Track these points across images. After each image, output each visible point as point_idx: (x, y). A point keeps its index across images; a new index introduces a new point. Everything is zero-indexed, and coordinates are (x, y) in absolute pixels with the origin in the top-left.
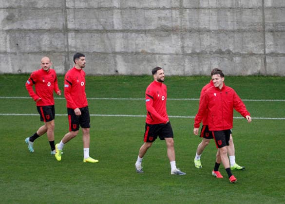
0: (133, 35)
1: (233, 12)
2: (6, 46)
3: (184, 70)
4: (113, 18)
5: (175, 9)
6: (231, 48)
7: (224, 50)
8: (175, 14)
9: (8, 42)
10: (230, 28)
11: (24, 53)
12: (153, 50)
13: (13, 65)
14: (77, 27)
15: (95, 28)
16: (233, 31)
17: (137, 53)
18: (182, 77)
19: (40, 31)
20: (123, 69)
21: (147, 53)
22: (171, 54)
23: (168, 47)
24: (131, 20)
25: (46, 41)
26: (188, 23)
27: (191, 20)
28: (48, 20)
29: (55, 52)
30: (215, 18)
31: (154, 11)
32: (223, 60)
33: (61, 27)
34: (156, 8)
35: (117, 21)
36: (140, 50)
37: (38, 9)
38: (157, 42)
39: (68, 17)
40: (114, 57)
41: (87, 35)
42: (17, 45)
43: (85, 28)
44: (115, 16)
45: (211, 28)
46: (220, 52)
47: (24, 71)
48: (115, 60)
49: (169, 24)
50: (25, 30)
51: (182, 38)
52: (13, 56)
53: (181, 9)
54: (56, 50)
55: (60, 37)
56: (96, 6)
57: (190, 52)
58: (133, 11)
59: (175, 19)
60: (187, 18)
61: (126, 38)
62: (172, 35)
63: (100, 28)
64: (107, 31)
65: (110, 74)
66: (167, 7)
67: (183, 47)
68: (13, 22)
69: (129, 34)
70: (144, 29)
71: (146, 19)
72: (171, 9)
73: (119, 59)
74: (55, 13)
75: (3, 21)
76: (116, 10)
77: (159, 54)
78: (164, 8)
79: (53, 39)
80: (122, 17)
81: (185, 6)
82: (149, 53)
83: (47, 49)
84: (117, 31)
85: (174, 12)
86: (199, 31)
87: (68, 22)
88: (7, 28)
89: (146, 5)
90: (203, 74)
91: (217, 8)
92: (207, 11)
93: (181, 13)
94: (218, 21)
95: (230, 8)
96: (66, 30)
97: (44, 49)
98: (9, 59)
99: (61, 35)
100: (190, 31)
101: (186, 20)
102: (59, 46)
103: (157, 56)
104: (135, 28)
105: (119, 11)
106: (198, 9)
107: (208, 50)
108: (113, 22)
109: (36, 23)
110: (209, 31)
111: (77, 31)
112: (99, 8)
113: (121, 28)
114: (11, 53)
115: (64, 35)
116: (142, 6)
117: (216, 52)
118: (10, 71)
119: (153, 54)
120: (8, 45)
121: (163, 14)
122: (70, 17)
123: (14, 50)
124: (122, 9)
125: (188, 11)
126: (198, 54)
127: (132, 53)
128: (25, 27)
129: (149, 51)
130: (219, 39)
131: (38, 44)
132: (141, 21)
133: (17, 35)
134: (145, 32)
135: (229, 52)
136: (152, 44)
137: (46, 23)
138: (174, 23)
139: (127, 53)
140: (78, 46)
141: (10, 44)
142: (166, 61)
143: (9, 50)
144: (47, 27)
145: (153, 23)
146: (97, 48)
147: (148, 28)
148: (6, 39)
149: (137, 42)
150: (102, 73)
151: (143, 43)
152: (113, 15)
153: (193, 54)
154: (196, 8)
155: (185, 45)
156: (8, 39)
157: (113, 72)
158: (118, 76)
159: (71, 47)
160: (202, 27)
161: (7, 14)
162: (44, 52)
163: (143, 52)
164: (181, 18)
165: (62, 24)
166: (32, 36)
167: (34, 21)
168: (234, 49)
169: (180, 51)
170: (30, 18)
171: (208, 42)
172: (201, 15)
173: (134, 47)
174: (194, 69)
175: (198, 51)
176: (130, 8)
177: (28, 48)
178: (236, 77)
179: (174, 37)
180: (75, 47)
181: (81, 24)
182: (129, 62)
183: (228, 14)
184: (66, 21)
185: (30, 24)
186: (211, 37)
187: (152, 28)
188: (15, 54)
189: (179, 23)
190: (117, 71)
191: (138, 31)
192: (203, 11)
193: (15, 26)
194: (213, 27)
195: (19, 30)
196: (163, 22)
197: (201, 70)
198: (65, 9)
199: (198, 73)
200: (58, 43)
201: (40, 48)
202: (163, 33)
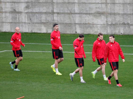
0: (84, 15)
1: (130, 6)
2: (25, 20)
3: (107, 32)
4: (75, 7)
5: (103, 3)
6: (129, 22)
7: (126, 23)
8: (104, 6)
9: (26, 18)
10: (129, 13)
11: (33, 23)
12: (93, 22)
13: (28, 29)
14: (58, 11)
15: (66, 12)
16: (130, 14)
17: (86, 24)
18: (106, 35)
19: (41, 13)
20: (79, 31)
21: (90, 24)
22: (101, 25)
23: (100, 21)
24: (83, 8)
25: (44, 18)
26: (109, 10)
27: (111, 9)
28: (45, 8)
29: (48, 23)
30: (122, 8)
31: (94, 5)
32: (125, 28)
33: (51, 11)
34: (94, 3)
35: (76, 9)
36: (87, 23)
37: (40, 3)
38: (95, 19)
39: (54, 6)
40: (75, 25)
41: (63, 15)
42: (31, 19)
43: (62, 12)
44: (76, 7)
45: (120, 13)
46: (124, 24)
47: (33, 32)
48: (75, 27)
49: (100, 11)
50: (34, 13)
51: (107, 17)
52: (29, 24)
53: (106, 3)
54: (48, 22)
55: (50, 16)
56: (67, 2)
57: (110, 23)
58: (84, 4)
59: (103, 8)
60: (109, 8)
61: (80, 17)
62: (102, 16)
63: (69, 12)
64: (72, 13)
65: (73, 33)
66: (100, 3)
67: (107, 21)
68: (29, 9)
69: (82, 15)
70: (89, 12)
71: (90, 8)
72: (102, 3)
73: (77, 26)
74: (48, 5)
75: (24, 8)
76: (76, 4)
77: (96, 24)
78: (98, 3)
79: (47, 17)
80: (79, 7)
81: (108, 2)
82: (92, 24)
83: (44, 22)
84: (76, 13)
85: (103, 5)
86: (114, 14)
87: (54, 9)
88: (26, 11)
89: (90, 2)
90: (116, 34)
91: (123, 3)
92: (118, 5)
93: (106, 6)
94: (124, 9)
95: (129, 4)
96: (53, 13)
97: (42, 21)
98: (27, 26)
99: (51, 15)
100: (110, 14)
101: (108, 9)
102: (50, 20)
103: (95, 25)
104: (85, 12)
105: (78, 4)
106: (114, 3)
107: (118, 23)
108: (75, 9)
109: (39, 9)
110: (119, 14)
111: (58, 13)
112: (69, 3)
113: (78, 12)
114: (28, 23)
115: (52, 15)
116: (88, 2)
117: (122, 24)
118: (27, 31)
119: (93, 24)
120: (26, 20)
121: (98, 6)
122: (55, 7)
123: (29, 22)
124: (79, 3)
125: (109, 5)
126: (114, 24)
127: (83, 24)
128: (34, 11)
129: (91, 23)
130: (123, 18)
131: (40, 19)
132: (88, 9)
133: (31, 15)
134: (90, 14)
135: (128, 24)
136: (93, 20)
137: (44, 9)
138: (103, 10)
139: (81, 24)
140: (58, 20)
141: (27, 19)
142: (99, 28)
143: (27, 22)
144: (44, 11)
145: (93, 10)
146: (67, 21)
147: (91, 12)
148: (25, 16)
149: (86, 19)
150: (69, 33)
151: (88, 19)
152: (75, 6)
153: (112, 25)
154: (113, 3)
155: (108, 20)
156: (26, 16)
157: (74, 33)
158: (77, 34)
159: (55, 20)
160: (116, 12)
161: (26, 5)
162: (43, 23)
163: (88, 23)
164: (106, 8)
165: (51, 10)
166: (37, 15)
167: (38, 8)
168: (130, 22)
169: (105, 23)
170: (37, 7)
171: (119, 19)
172: (116, 6)
173: (84, 21)
174: (112, 32)
175: (114, 23)
176: (83, 3)
177: (35, 21)
178: (131, 35)
179: (103, 17)
180: (57, 21)
181: (60, 10)
182: (82, 28)
183: (128, 6)
184: (53, 8)
185: (36, 10)
186: (120, 17)
187: (93, 12)
188: (30, 23)
189: (105, 10)
190: (76, 32)
191: (86, 14)
192: (116, 4)
193: (30, 10)
194: (121, 12)
195: (32, 13)
196: (98, 10)
197: (115, 32)
198: (53, 3)
199: (114, 33)
200: (49, 19)
201: (41, 21)
202: (98, 15)
